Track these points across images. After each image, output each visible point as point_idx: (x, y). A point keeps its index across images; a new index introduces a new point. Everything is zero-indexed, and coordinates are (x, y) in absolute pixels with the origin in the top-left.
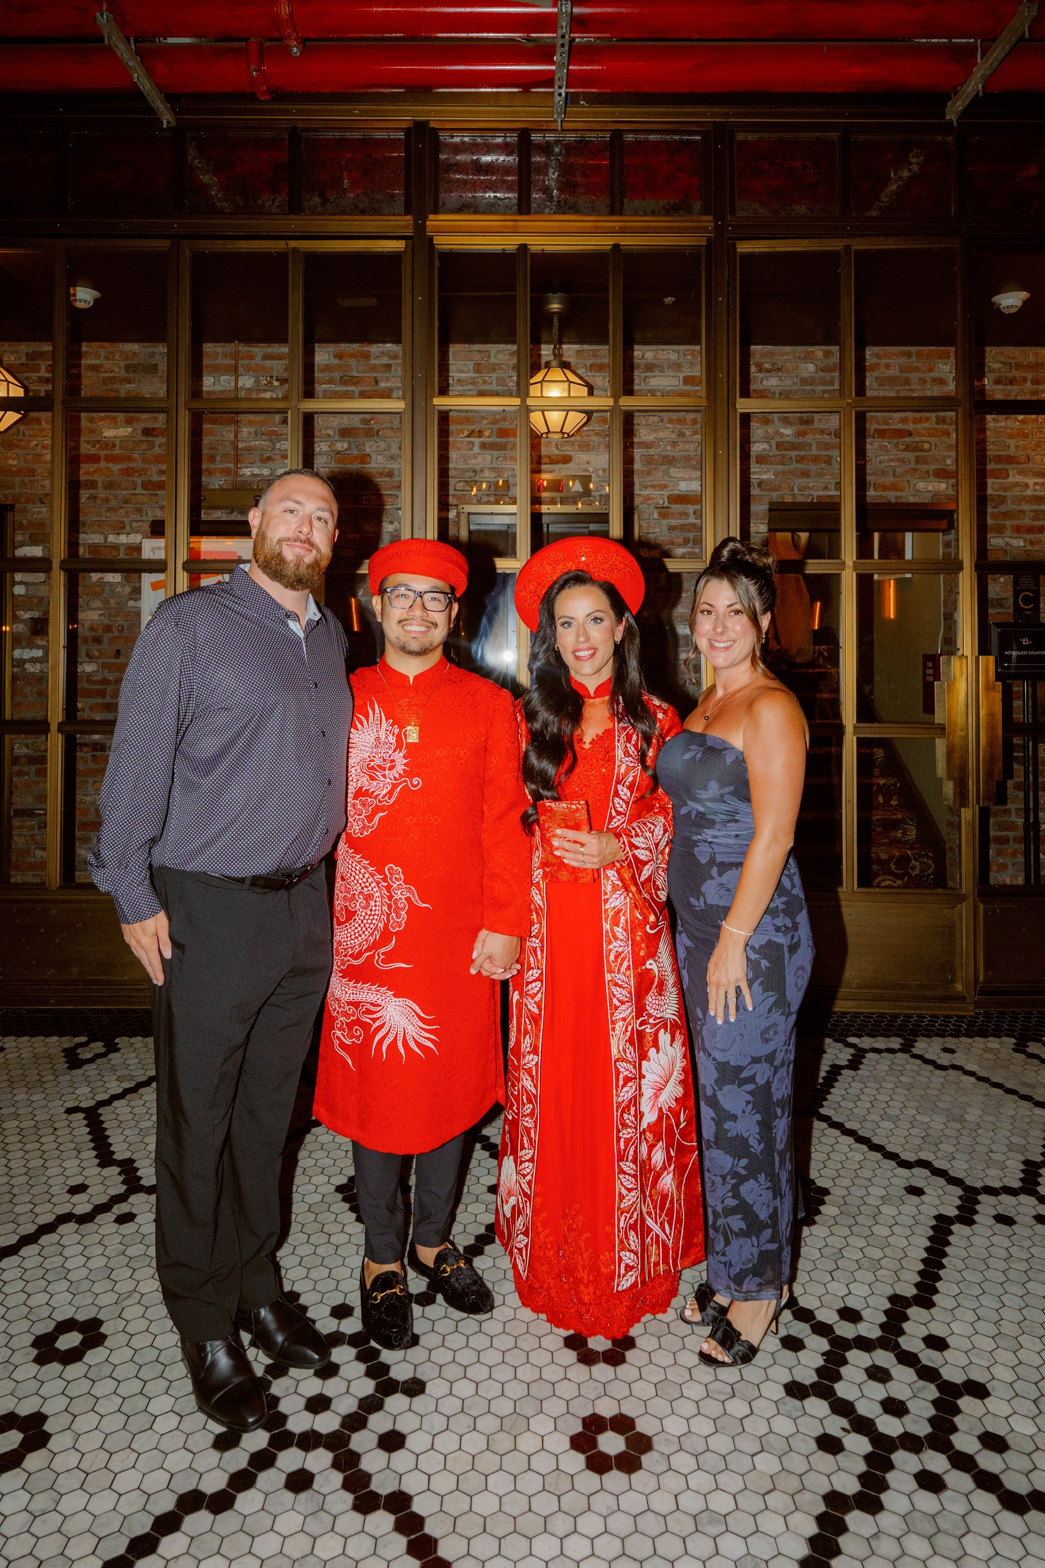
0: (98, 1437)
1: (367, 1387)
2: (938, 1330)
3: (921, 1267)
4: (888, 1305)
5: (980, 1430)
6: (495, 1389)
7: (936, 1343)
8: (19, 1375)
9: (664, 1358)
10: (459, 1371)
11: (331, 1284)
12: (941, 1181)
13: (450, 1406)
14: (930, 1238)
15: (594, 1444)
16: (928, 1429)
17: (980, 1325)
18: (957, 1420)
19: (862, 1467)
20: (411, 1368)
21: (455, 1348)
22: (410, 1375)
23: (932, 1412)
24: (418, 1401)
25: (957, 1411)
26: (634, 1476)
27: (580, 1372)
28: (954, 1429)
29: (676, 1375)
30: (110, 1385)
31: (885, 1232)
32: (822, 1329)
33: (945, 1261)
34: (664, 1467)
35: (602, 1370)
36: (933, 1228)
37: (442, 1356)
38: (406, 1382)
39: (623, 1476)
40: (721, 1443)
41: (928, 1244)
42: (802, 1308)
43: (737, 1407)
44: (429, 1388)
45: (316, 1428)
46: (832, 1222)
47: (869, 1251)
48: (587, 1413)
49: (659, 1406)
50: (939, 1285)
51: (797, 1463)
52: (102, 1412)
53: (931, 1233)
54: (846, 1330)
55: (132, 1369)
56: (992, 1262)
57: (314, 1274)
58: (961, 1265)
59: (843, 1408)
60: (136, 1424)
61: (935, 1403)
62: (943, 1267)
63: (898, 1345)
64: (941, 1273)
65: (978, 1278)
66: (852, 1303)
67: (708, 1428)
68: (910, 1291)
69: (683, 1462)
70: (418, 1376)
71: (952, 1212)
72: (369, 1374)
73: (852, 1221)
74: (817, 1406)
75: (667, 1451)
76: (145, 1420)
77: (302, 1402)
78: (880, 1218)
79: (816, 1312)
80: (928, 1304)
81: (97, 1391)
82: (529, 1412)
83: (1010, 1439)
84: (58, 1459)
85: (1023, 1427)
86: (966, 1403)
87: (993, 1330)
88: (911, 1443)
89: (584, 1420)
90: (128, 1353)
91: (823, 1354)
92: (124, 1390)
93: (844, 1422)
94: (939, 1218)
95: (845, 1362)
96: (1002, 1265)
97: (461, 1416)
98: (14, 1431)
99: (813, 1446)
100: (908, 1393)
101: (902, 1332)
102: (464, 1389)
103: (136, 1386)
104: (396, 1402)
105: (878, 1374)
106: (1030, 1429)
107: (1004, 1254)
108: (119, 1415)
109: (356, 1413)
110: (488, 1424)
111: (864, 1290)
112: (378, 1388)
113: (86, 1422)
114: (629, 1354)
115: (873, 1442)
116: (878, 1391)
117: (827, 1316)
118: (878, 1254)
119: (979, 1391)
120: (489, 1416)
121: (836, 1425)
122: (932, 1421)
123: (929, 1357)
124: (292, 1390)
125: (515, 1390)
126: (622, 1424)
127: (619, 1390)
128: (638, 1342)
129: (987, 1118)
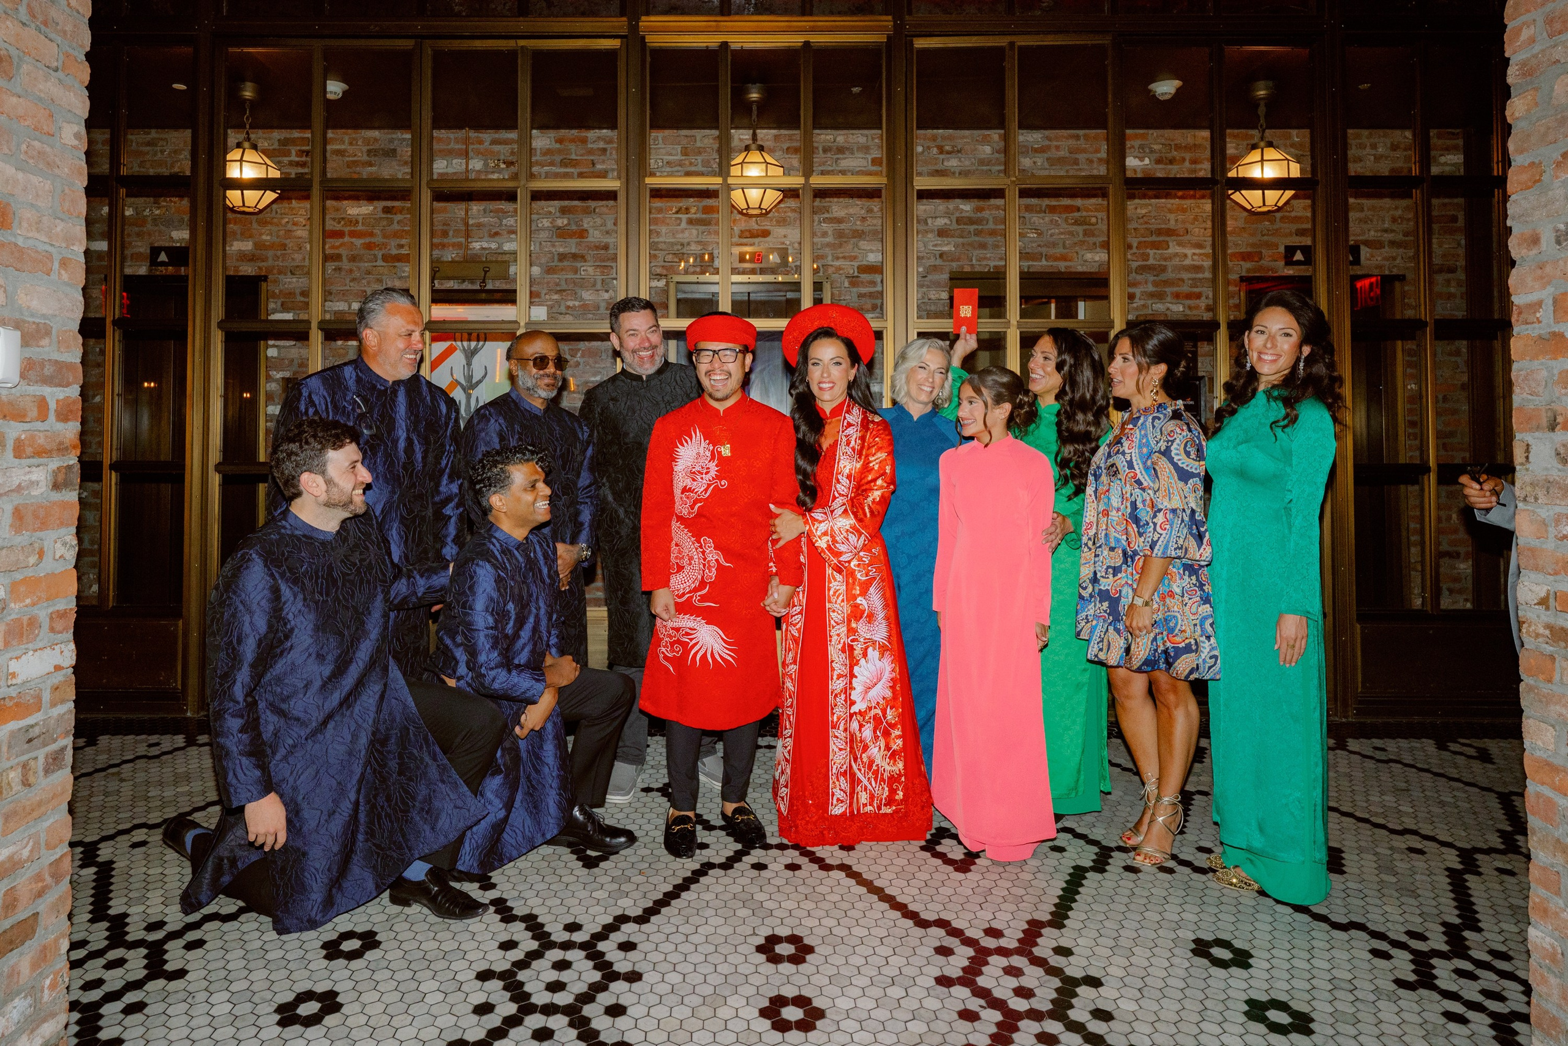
0: (381, 1006)
1: (594, 976)
2: (1065, 943)
4: (1025, 927)
5: (1092, 1007)
6: (699, 979)
7: (1064, 952)
8: (312, 967)
9: (838, 960)
10: (669, 967)
11: (563, 910)
12: (1082, 842)
13: (662, 989)
14: (1067, 882)
15: (779, 1013)
16: (1051, 1007)
17: (1100, 940)
18: (1074, 1001)
19: (994, 1030)
20: (630, 964)
21: (666, 952)
22: (630, 968)
23: (1054, 995)
24: (636, 986)
25: (1076, 995)
26: (809, 1034)
27: (768, 968)
28: (1071, 1006)
29: (846, 971)
31: (1029, 877)
32: (969, 942)
33: (1077, 897)
34: (835, 1027)
35: (786, 968)
36: (1069, 874)
37: (655, 957)
38: (626, 973)
39: (802, 1034)
40: (881, 1014)
41: (1064, 885)
42: (953, 928)
43: (896, 992)
44: (645, 977)
46: (984, 870)
47: (1014, 890)
48: (773, 995)
49: (833, 990)
50: (1070, 913)
51: (942, 1027)
52: (383, 990)
53: (1069, 879)
54: (990, 943)
55: (404, 964)
56: (1117, 898)
57: (548, 903)
58: (1090, 900)
59: (983, 993)
60: (410, 998)
61: (1057, 990)
62: (1075, 901)
63: (1031, 953)
64: (1073, 905)
65: (1104, 908)
66: (995, 925)
67: (872, 1004)
68: (1045, 918)
69: (849, 1025)
70: (636, 969)
72: (596, 967)
74: (961, 992)
75: (837, 1018)
77: (543, 985)
78: (1025, 868)
79: (966, 932)
80: (1060, 927)
81: (377, 978)
82: (726, 993)
83: (1115, 1014)
84: (350, 1019)
85: (1127, 1006)
86: (1083, 990)
87: (1112, 943)
88: (1035, 1015)
89: (771, 999)
90: (399, 953)
91: (969, 959)
92: (398, 977)
93: (982, 1002)
94: (1077, 868)
95: (986, 964)
96: (1126, 900)
98: (313, 1002)
99: (956, 1016)
100: (1037, 983)
101: (1036, 944)
102: (674, 978)
103: (408, 974)
104: (618, 987)
105: (1012, 971)
106: (1133, 1006)
107: (1129, 893)
109: (586, 992)
110: (693, 1001)
111: (1007, 917)
112: (604, 976)
113: (370, 997)
114: (808, 957)
115: (1004, 1015)
116: (1013, 982)
117: (974, 934)
118: (1022, 892)
119: (1095, 982)
120: (693, 996)
121: (975, 1004)
122: (1053, 1001)
123: (1056, 961)
124: (534, 978)
125: (715, 980)
126: (801, 1001)
127: (799, 980)
128: (817, 949)
129: (1127, 798)
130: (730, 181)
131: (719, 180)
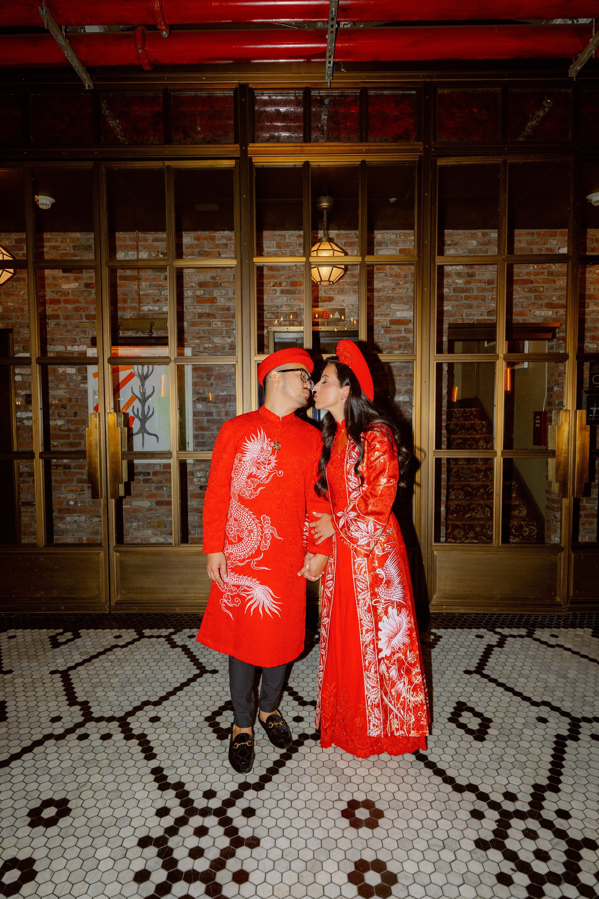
0: (65, 873)
1: (225, 842)
2: (563, 806)
3: (550, 767)
4: (532, 791)
5: (595, 870)
6: (302, 844)
7: (564, 814)
8: (19, 834)
9: (401, 824)
10: (280, 832)
11: (202, 778)
12: (557, 714)
13: (275, 854)
14: (554, 749)
15: (362, 878)
16: (564, 870)
17: (588, 803)
18: (580, 864)
19: (525, 894)
20: (251, 830)
21: (277, 817)
22: (251, 835)
23: (565, 858)
24: (256, 851)
25: (581, 858)
27: (351, 832)
28: (579, 869)
29: (408, 835)
30: (73, 840)
31: (527, 745)
32: (494, 806)
33: (564, 763)
34: (406, 892)
35: (365, 831)
36: (555, 742)
37: (269, 822)
38: (248, 839)
40: (439, 878)
41: (553, 752)
42: (482, 792)
43: (447, 855)
44: (262, 842)
45: (196, 868)
46: (495, 739)
47: (519, 757)
48: (357, 859)
49: (400, 854)
50: (561, 778)
51: (486, 891)
52: (68, 858)
53: (554, 746)
54: (509, 806)
55: (86, 830)
56: (592, 764)
57: (193, 771)
58: (573, 766)
59: (510, 855)
60: (88, 865)
61: (566, 853)
62: (563, 767)
63: (540, 816)
64: (562, 770)
65: (583, 773)
66: (511, 789)
67: (430, 868)
68: (545, 782)
69: (416, 890)
70: (256, 835)
71: (566, 733)
72: (227, 833)
73: (507, 739)
74: (496, 855)
75: (406, 883)
76: (94, 862)
77: (187, 852)
78: (523, 737)
79: (490, 795)
80: (557, 790)
81: (65, 844)
82: (323, 858)
84: (41, 888)
86: (585, 853)
88: (554, 878)
89: (355, 863)
90: (83, 820)
91: (496, 821)
92: (81, 844)
93: (513, 865)
94: (558, 736)
95: (510, 826)
97: (282, 860)
98: (16, 870)
99: (495, 880)
100: (549, 846)
101: (542, 808)
102: (283, 843)
103: (89, 841)
104: (242, 852)
105: (530, 834)
108: (78, 859)
109: (219, 859)
110: (298, 866)
111: (518, 781)
112: (232, 843)
113: (59, 864)
114: (381, 821)
115: (530, 878)
116: (532, 845)
117: (496, 797)
118: (524, 759)
119: (592, 845)
120: (298, 860)
121: (507, 867)
122: (565, 864)
123: (560, 823)
124: (181, 844)
125: (314, 844)
126: (378, 865)
127: (375, 844)
128: (385, 813)
129: (580, 676)
130: (311, 260)
131: (304, 259)
